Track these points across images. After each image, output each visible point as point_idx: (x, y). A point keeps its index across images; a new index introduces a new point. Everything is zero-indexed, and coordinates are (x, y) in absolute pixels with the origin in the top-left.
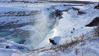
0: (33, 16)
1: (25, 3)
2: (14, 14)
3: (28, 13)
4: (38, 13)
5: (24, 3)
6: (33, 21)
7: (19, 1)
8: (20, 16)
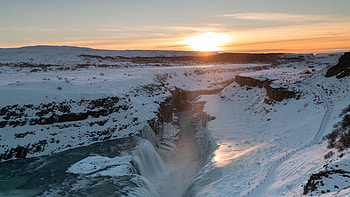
0: (101, 118)
1: (35, 71)
2: (23, 118)
3: (82, 109)
4: (117, 105)
5: (29, 69)
6: (103, 137)
7: (7, 65)
8: (50, 121)
